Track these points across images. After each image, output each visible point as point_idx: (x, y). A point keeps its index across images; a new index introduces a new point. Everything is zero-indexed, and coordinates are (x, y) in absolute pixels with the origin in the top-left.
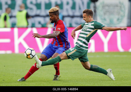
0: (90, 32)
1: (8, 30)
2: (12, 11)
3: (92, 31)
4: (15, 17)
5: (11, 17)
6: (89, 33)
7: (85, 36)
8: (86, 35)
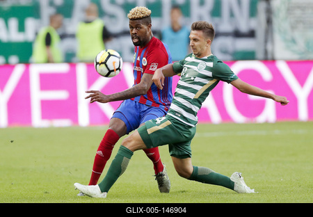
0: (202, 84)
1: (63, 68)
2: (66, 21)
3: (209, 83)
4: (73, 36)
5: (63, 37)
6: (201, 87)
7: (192, 96)
8: (195, 91)
